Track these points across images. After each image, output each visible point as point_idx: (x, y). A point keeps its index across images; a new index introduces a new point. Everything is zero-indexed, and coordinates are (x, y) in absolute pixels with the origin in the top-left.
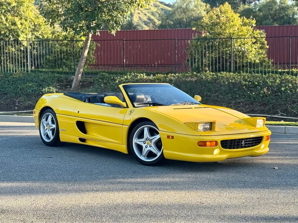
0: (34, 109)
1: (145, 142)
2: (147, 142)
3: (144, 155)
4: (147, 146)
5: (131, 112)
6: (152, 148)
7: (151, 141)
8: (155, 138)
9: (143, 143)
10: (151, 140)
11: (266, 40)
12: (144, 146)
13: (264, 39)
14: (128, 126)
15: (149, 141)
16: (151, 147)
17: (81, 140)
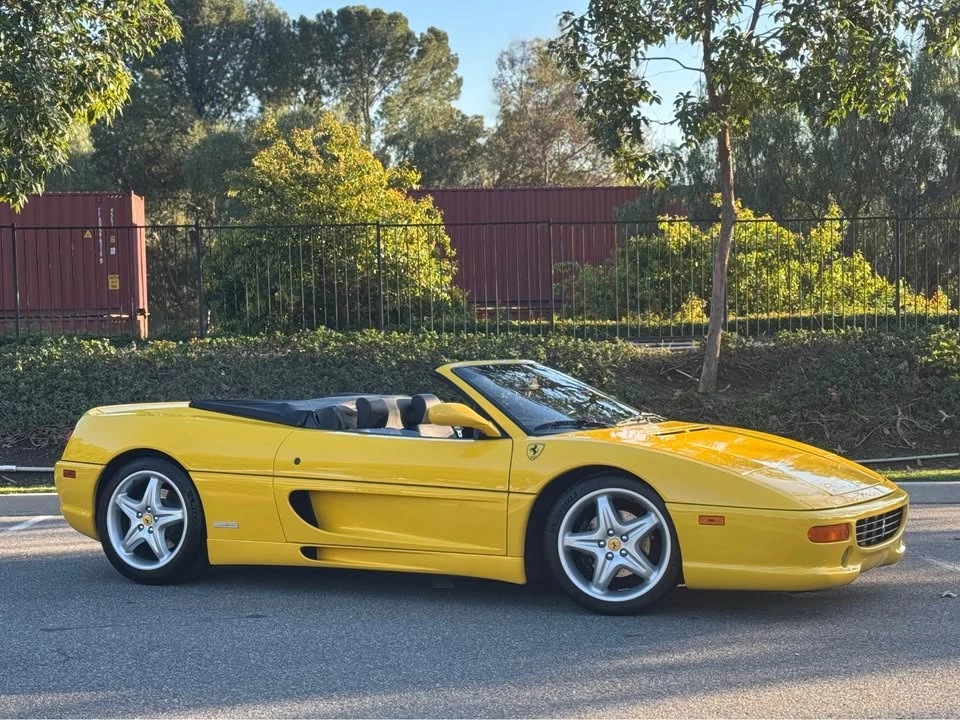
0: (59, 458)
1: (602, 543)
2: (610, 540)
3: (602, 581)
4: (610, 555)
5: (533, 450)
6: (631, 559)
7: (624, 537)
8: (641, 525)
9: (596, 544)
10: (627, 534)
11: (447, 232)
12: (600, 555)
13: (442, 230)
14: (533, 497)
15: (616, 539)
16: (628, 556)
17: (310, 552)
